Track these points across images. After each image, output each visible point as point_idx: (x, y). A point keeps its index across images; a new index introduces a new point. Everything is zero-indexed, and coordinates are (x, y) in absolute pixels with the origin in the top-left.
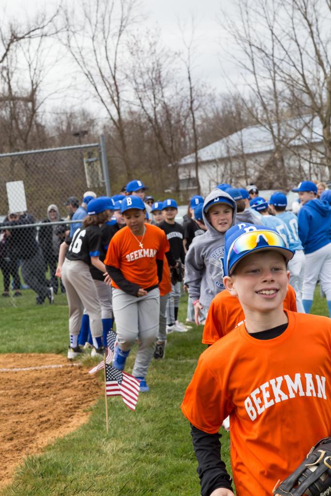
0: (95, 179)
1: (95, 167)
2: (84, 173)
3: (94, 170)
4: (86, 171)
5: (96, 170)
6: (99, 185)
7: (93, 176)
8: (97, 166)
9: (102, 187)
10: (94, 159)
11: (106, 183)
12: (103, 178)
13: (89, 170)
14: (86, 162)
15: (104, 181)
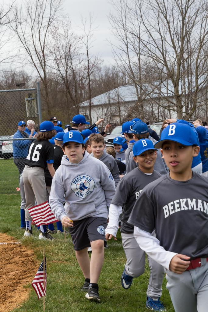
0: (32, 112)
2: (25, 107)
4: (26, 105)
5: (33, 106)
6: (34, 115)
7: (31, 110)
9: (37, 117)
10: (32, 98)
11: (39, 115)
12: (37, 111)
13: (29, 106)
14: (27, 100)
15: (38, 113)
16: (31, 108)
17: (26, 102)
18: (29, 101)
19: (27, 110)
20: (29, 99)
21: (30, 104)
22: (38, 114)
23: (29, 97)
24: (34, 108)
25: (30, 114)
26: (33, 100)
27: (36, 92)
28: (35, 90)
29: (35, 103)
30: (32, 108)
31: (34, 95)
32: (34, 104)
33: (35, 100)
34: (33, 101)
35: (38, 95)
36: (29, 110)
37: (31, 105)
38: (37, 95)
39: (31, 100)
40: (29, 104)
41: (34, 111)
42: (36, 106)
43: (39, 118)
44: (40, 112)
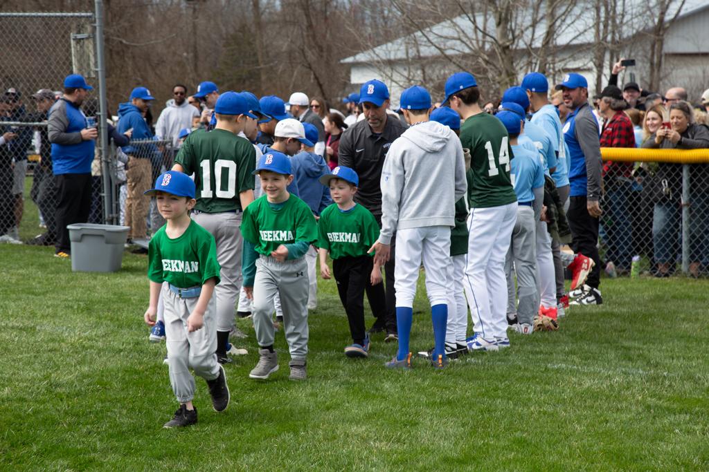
0: (85, 65)
1: (85, 48)
2: (70, 54)
3: (84, 52)
4: (73, 50)
5: (87, 51)
6: (89, 74)
7: (82, 60)
8: (89, 45)
9: (94, 78)
10: (84, 35)
11: (100, 73)
12: (96, 64)
13: (77, 51)
14: (74, 39)
15: (97, 69)
16: (82, 56)
17: (73, 43)
18: (78, 41)
19: (74, 60)
20: (79, 36)
21: (81, 47)
23: (79, 33)
24: (89, 56)
25: (80, 70)
26: (87, 38)
27: (95, 22)
28: (91, 17)
29: (91, 47)
30: (85, 56)
31: (89, 28)
32: (88, 48)
33: (91, 41)
34: (86, 42)
35: (98, 28)
36: (79, 61)
37: (82, 51)
38: (94, 29)
39: (83, 39)
40: (79, 47)
41: (89, 65)
42: (92, 51)
43: (98, 79)
44: (102, 67)
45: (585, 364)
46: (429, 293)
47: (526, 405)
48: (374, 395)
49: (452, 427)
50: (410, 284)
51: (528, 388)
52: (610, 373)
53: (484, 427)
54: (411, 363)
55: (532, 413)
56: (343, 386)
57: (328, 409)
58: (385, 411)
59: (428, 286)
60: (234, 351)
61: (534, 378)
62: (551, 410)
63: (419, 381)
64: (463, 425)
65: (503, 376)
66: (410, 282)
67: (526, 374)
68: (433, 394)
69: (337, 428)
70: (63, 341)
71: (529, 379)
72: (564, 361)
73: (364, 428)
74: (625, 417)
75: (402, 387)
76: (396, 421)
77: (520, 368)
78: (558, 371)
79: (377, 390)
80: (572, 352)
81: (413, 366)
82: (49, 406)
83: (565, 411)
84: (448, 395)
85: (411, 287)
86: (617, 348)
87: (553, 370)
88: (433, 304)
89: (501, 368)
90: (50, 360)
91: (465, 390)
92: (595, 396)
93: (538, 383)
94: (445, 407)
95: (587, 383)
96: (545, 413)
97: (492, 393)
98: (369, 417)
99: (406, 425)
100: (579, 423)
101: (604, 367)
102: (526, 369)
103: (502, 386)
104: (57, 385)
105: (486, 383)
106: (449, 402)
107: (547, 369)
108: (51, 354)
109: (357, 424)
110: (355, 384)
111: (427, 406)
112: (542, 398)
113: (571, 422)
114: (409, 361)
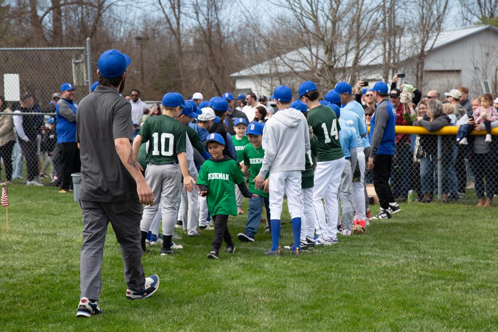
0: (81, 79)
2: (72, 72)
4: (73, 70)
5: (82, 70)
6: (83, 84)
7: (79, 76)
8: (83, 66)
9: (86, 86)
10: (80, 61)
11: (89, 83)
12: (87, 78)
13: (76, 70)
14: (74, 63)
15: (87, 81)
16: (79, 73)
17: (73, 65)
18: (77, 64)
19: (74, 76)
20: (77, 61)
21: (78, 68)
22: (87, 83)
23: (77, 59)
24: (83, 73)
25: (77, 81)
26: (82, 62)
27: (86, 53)
28: (84, 50)
29: (84, 68)
30: (81, 74)
31: (83, 56)
32: (82, 68)
33: (84, 64)
34: (81, 65)
35: (88, 57)
36: (77, 76)
37: (79, 70)
38: (86, 57)
39: (79, 63)
40: (77, 68)
41: (83, 78)
42: (85, 70)
43: (88, 87)
44: (91, 79)
45: (383, 253)
46: (290, 211)
47: (349, 276)
48: (259, 271)
49: (306, 289)
50: (278, 206)
51: (350, 266)
52: (398, 257)
53: (325, 288)
54: (280, 253)
55: (353, 280)
56: (241, 266)
57: (233, 279)
58: (267, 280)
59: (290, 206)
60: (175, 246)
61: (353, 260)
62: (363, 278)
63: (285, 262)
64: (313, 288)
65: (335, 260)
66: (278, 204)
67: (348, 258)
68: (294, 270)
69: (239, 290)
70: (73, 241)
71: (350, 261)
72: (370, 250)
73: (255, 289)
74: (407, 282)
75: (276, 266)
76: (273, 286)
77: (345, 255)
78: (367, 256)
79: (261, 268)
80: (375, 246)
81: (282, 254)
82: (69, 278)
83: (372, 279)
84: (302, 270)
85: (279, 207)
86: (401, 243)
87: (364, 256)
88: (292, 218)
89: (333, 254)
90: (67, 252)
91: (313, 267)
92: (389, 270)
93: (355, 263)
94: (302, 277)
95: (384, 263)
96: (360, 280)
97: (329, 269)
98: (257, 283)
99: (279, 288)
100: (380, 285)
101: (394, 254)
102: (348, 256)
103: (334, 265)
104: (72, 267)
105: (325, 263)
106: (304, 275)
107: (360, 256)
108: (67, 249)
109: (250, 287)
110: (247, 265)
111: (291, 276)
112: (358, 272)
113: (376, 285)
114: (279, 251)
